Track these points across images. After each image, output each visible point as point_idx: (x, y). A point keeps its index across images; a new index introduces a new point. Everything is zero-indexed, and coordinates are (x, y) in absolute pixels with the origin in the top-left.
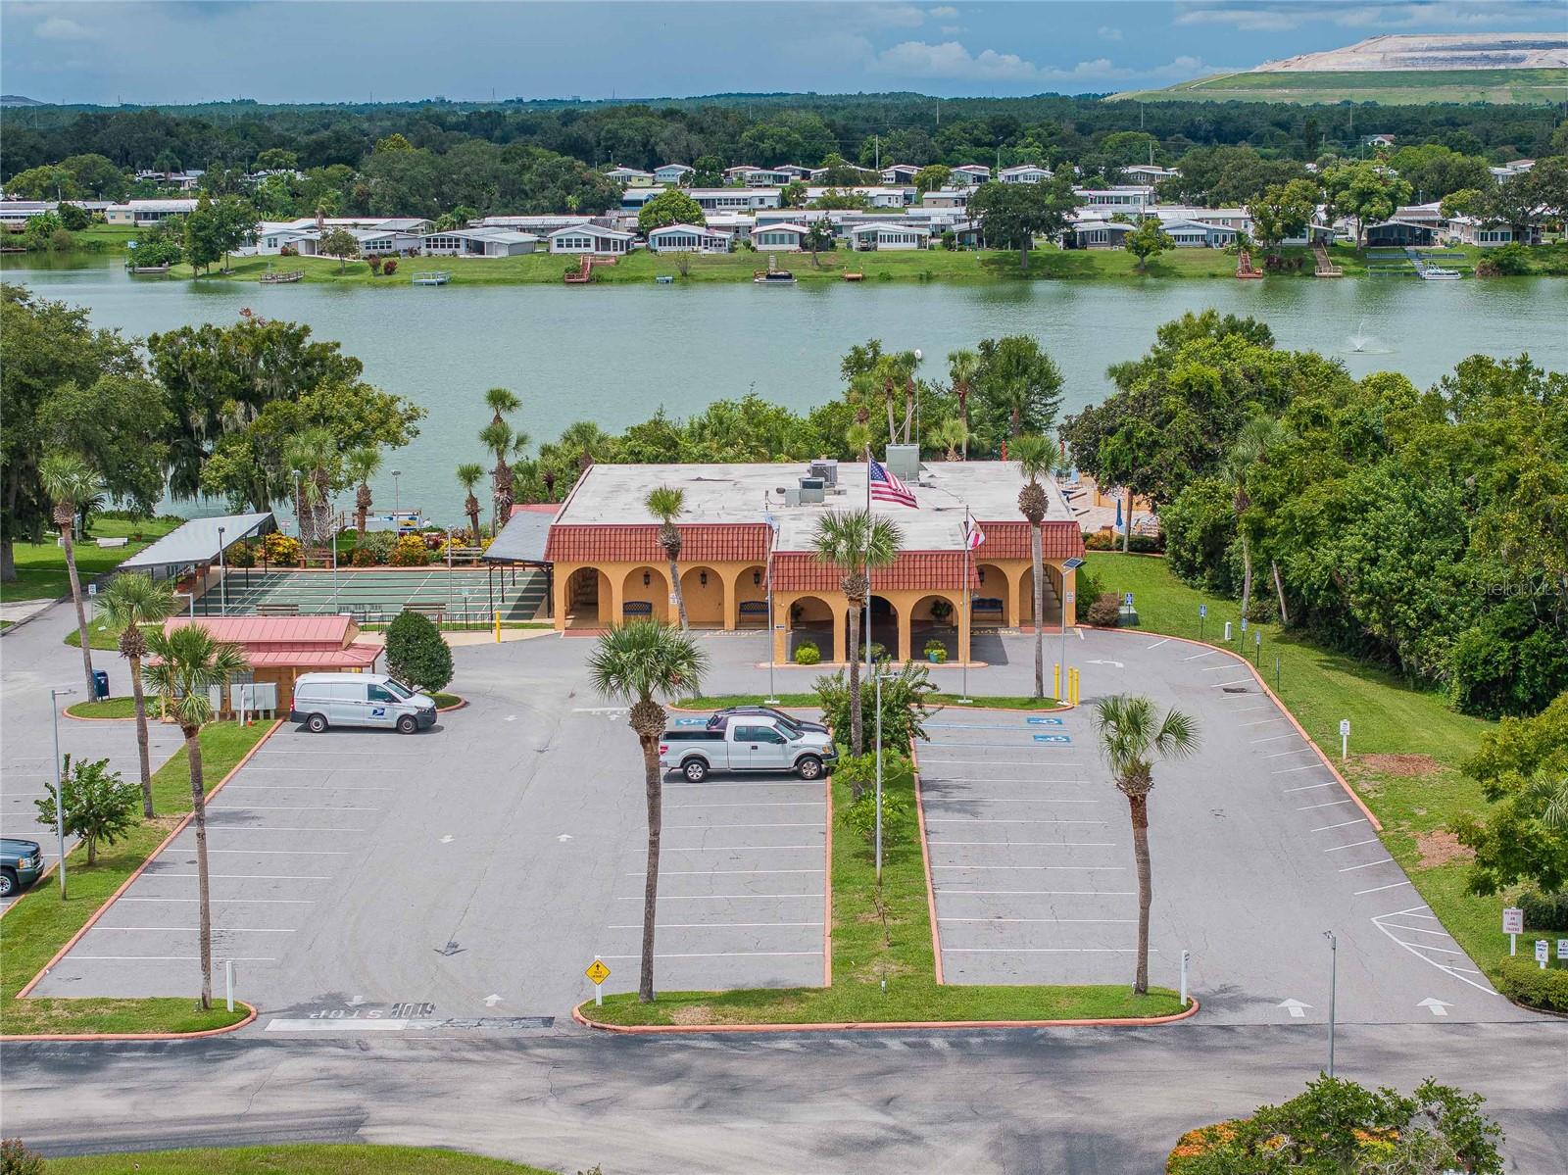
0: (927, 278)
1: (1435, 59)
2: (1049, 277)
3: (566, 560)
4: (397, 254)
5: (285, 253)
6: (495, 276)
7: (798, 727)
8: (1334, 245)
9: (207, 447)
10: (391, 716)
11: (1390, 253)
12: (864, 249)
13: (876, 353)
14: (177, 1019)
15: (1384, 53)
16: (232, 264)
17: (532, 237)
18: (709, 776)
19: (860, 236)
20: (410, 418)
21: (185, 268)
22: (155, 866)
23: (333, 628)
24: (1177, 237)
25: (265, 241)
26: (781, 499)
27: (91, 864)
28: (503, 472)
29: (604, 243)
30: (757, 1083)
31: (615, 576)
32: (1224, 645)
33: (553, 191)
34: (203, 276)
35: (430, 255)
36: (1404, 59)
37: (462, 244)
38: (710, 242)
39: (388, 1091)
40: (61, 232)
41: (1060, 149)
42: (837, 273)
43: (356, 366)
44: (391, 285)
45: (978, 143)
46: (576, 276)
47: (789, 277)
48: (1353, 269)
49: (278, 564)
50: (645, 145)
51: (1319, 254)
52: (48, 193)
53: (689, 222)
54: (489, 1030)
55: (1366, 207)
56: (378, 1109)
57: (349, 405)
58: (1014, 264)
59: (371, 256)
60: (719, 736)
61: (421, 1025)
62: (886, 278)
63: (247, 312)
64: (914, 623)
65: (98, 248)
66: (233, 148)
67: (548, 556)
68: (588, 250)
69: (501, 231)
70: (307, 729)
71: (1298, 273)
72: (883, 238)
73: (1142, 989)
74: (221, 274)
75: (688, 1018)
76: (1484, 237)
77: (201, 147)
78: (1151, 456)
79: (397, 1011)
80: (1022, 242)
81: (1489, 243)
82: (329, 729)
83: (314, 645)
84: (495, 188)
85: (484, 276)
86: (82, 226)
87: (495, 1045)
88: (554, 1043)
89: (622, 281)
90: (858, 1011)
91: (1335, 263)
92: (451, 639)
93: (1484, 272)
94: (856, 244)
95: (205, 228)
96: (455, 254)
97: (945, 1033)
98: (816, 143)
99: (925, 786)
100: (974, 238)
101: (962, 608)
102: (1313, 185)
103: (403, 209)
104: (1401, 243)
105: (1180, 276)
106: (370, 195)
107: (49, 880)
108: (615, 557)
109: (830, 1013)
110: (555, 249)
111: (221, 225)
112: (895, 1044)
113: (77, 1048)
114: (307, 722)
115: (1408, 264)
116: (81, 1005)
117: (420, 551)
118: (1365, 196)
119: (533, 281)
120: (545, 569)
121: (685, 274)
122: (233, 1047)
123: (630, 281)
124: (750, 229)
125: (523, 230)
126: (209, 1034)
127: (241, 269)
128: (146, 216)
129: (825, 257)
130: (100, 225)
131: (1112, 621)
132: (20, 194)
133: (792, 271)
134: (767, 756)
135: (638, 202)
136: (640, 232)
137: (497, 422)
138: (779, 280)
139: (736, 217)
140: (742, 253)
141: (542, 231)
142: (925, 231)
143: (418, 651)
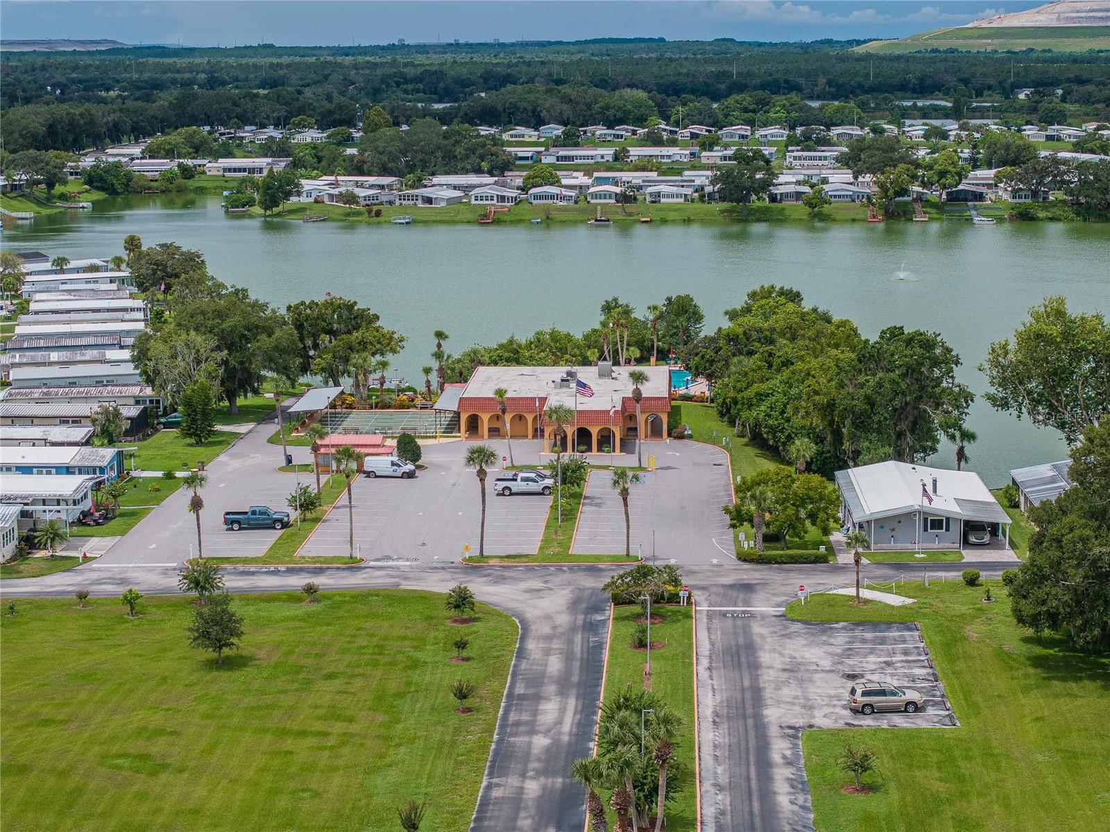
0: (688, 221)
1: (1095, 18)
2: (759, 220)
3: (466, 411)
4: (382, 204)
5: (316, 201)
6: (438, 218)
7: (543, 477)
8: (927, 201)
9: (312, 353)
10: (400, 472)
11: (957, 206)
12: (653, 202)
13: (617, 303)
14: (344, 561)
15: (1059, 13)
16: (286, 209)
17: (459, 194)
18: (511, 494)
19: (651, 194)
20: (401, 341)
21: (257, 210)
22: (325, 521)
23: (377, 439)
24: (835, 196)
25: (305, 194)
26: (553, 385)
27: (304, 520)
28: (441, 370)
29: (502, 199)
30: (510, 577)
31: (485, 417)
32: (723, 447)
33: (474, 159)
34: (269, 216)
35: (401, 204)
36: (1073, 18)
37: (420, 198)
38: (563, 198)
39: (406, 578)
40: (180, 180)
41: (797, 114)
42: (635, 217)
43: (377, 317)
44: (379, 223)
45: (746, 110)
46: (486, 219)
47: (608, 220)
48: (935, 216)
49: (346, 408)
50: (534, 111)
51: (918, 206)
52: (170, 153)
53: (552, 184)
54: (434, 565)
55: (943, 180)
56: (403, 582)
57: (375, 337)
58: (739, 212)
59: (368, 205)
60: (516, 480)
61: (415, 563)
62: (664, 221)
63: (329, 294)
64: (598, 440)
65: (201, 190)
66: (273, 112)
67: (459, 408)
68: (492, 202)
69: (443, 187)
70: (368, 476)
71: (903, 219)
72: (664, 196)
73: (628, 555)
74: (279, 215)
75: (492, 562)
76: (1014, 197)
77: (253, 111)
78: (711, 365)
79: (408, 560)
80: (745, 199)
81: (1017, 200)
82: (377, 477)
83: (366, 446)
84: (439, 154)
85: (433, 218)
86: (192, 177)
87: (436, 568)
88: (454, 568)
89: (512, 222)
90: (543, 560)
91: (925, 213)
92: (420, 442)
93: (1012, 219)
94: (648, 199)
95: (271, 188)
96: (415, 204)
97: (568, 566)
98: (643, 110)
99: (586, 498)
100: (717, 196)
101: (618, 432)
102: (912, 168)
103: (385, 171)
104: (966, 200)
105: (834, 220)
106: (365, 162)
107: (292, 525)
108: (485, 410)
109: (535, 561)
110: (473, 202)
111: (280, 186)
112: (553, 569)
113: (315, 568)
114: (369, 474)
115: (968, 213)
116: (314, 558)
117: (406, 403)
118: (942, 174)
119: (462, 222)
120: (457, 414)
121: (548, 218)
122: (360, 568)
123: (517, 222)
124: (588, 187)
125: (455, 188)
126: (353, 565)
127: (291, 212)
128: (229, 170)
129: (630, 207)
130: (202, 176)
131: (681, 437)
132: (152, 153)
133: (609, 217)
134: (532, 487)
135: (527, 158)
136: (524, 189)
137: (439, 346)
138: (602, 222)
139: (581, 179)
140: (582, 204)
141: (466, 188)
142: (689, 191)
143: (409, 448)
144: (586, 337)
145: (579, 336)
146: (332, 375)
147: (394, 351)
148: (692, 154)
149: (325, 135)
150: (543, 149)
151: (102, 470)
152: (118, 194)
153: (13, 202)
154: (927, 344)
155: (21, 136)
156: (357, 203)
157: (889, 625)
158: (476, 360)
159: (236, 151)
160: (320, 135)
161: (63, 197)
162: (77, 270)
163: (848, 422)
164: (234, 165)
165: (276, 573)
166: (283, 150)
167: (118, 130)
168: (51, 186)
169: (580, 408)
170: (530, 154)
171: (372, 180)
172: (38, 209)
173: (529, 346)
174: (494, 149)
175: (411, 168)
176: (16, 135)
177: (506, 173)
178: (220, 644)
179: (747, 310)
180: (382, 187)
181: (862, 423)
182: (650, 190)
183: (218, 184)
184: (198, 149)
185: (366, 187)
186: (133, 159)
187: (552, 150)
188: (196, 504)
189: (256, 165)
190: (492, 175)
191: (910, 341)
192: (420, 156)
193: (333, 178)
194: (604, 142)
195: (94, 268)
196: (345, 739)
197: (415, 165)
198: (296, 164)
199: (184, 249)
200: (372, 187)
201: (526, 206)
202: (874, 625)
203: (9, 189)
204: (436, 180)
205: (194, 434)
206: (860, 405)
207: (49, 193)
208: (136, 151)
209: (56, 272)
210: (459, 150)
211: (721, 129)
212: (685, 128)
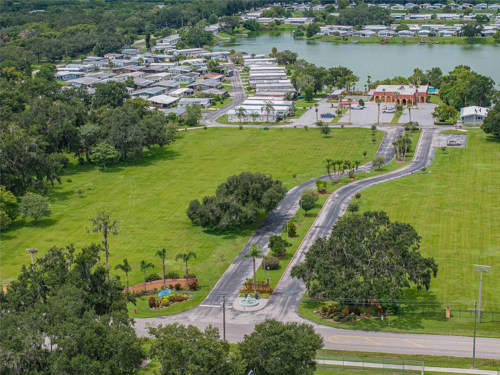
0: (452, 43)
2: (477, 43)
3: (375, 95)
4: (348, 36)
5: (325, 35)
6: (367, 41)
9: (335, 81)
10: (359, 108)
12: (441, 36)
13: (418, 69)
14: (348, 123)
16: (315, 37)
17: (374, 33)
18: (385, 113)
20: (358, 78)
21: (305, 37)
22: (343, 117)
25: (321, 32)
26: (398, 89)
27: (339, 116)
28: (369, 85)
29: (389, 35)
30: (384, 126)
31: (380, 97)
33: (380, 20)
34: (309, 40)
35: (354, 36)
37: (361, 34)
38: (409, 34)
40: (276, 26)
42: (434, 42)
44: (347, 43)
46: (384, 42)
47: (425, 43)
49: (345, 95)
52: (271, 16)
53: (406, 30)
57: (352, 77)
58: (470, 40)
59: (343, 36)
61: (363, 124)
62: (444, 43)
63: (340, 66)
64: (408, 102)
65: (283, 29)
67: (373, 95)
68: (386, 36)
69: (369, 30)
70: (352, 109)
72: (445, 34)
74: (313, 39)
75: (381, 124)
80: (472, 35)
82: (354, 109)
84: (367, 17)
85: (365, 41)
86: (280, 24)
89: (392, 43)
90: (391, 124)
92: (365, 102)
94: (439, 35)
96: (359, 36)
97: (397, 125)
99: (403, 113)
100: (463, 34)
101: (412, 100)
103: (348, 24)
106: (341, 20)
107: (336, 117)
108: (380, 95)
110: (379, 36)
111: (313, 29)
112: (393, 125)
113: (342, 124)
116: (342, 122)
117: (360, 94)
119: (374, 43)
121: (404, 41)
122: (352, 124)
123: (394, 43)
124: (419, 30)
125: (373, 30)
126: (350, 124)
127: (317, 38)
128: (293, 22)
129: (432, 38)
130: (283, 24)
131: (429, 102)
132: (263, 16)
133: (425, 41)
134: (390, 111)
135: (399, 18)
136: (396, 31)
137: (369, 80)
138: (422, 43)
139: (417, 27)
140: (416, 37)
141: (377, 31)
142: (453, 32)
143: (361, 103)
144: (409, 79)
145: (407, 78)
146: (340, 87)
147: (357, 81)
148: (460, 16)
149: (324, 7)
150: (405, 14)
151: (290, 106)
152: (254, 30)
153: (223, 34)
154: (487, 79)
155: (219, 9)
156: (340, 36)
157: (461, 134)
158: (378, 83)
159: (292, 14)
160: (322, 7)
161: (237, 32)
162: (258, 58)
163: (466, 98)
164: (294, 20)
165: (334, 125)
166: (311, 15)
167: (249, 6)
168: (233, 28)
169: (403, 94)
170: (400, 16)
171: (344, 27)
172: (231, 36)
173: (393, 81)
174: (387, 16)
175: (357, 22)
176: (218, 9)
177: (391, 25)
178: (326, 133)
179: (454, 72)
180: (347, 30)
181: (469, 98)
182: (440, 32)
183: (289, 27)
184: (280, 13)
185: (342, 30)
186: (258, 18)
187: (409, 14)
188: (317, 110)
189: (302, 20)
190: (386, 26)
191: (482, 78)
192: (360, 18)
193: (331, 26)
194: (429, 11)
195: (263, 57)
196: (352, 147)
197: (358, 21)
198: (316, 20)
199: (292, 52)
200: (343, 30)
201: (397, 37)
202: (458, 134)
203: (221, 29)
204: (366, 27)
205: (308, 100)
206: (469, 93)
207: (233, 31)
208: (258, 14)
209: (251, 58)
210: (374, 16)
211: (475, 5)
212: (461, 5)
